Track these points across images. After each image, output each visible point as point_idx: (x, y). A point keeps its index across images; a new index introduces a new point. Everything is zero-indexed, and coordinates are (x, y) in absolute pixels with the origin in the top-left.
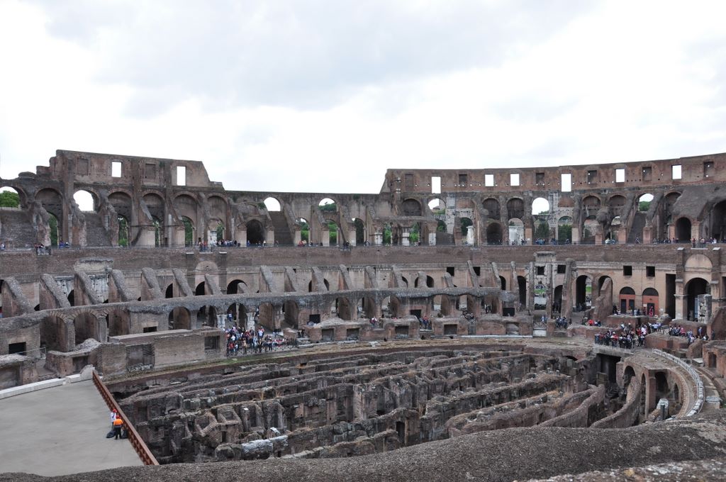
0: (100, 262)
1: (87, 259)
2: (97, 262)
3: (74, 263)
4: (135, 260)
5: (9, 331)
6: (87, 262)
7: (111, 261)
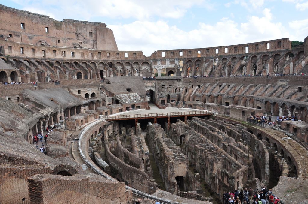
0: (285, 81)
1: (280, 80)
2: (284, 81)
3: (277, 81)
4: (297, 81)
5: (225, 99)
6: (281, 81)
7: (288, 81)
